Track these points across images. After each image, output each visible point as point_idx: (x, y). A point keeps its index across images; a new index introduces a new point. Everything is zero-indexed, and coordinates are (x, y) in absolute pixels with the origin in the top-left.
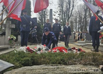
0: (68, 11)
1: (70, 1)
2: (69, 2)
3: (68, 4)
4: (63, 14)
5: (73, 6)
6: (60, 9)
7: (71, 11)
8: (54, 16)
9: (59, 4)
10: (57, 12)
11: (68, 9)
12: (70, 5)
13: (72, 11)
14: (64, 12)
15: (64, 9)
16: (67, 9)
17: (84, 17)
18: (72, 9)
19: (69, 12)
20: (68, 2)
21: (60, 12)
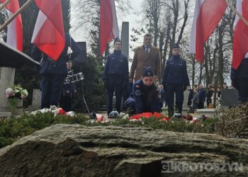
0: (171, 31)
1: (177, 2)
2: (174, 4)
3: (172, 11)
4: (158, 39)
5: (186, 17)
6: (151, 25)
7: (180, 30)
8: (134, 40)
9: (148, 12)
10: (142, 30)
11: (172, 25)
12: (176, 14)
13: (183, 29)
14: (162, 34)
15: (162, 24)
16: (169, 24)
17: (214, 47)
18: (184, 25)
19: (174, 33)
20: (172, 6)
21: (150, 30)
